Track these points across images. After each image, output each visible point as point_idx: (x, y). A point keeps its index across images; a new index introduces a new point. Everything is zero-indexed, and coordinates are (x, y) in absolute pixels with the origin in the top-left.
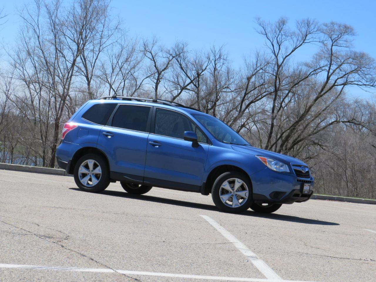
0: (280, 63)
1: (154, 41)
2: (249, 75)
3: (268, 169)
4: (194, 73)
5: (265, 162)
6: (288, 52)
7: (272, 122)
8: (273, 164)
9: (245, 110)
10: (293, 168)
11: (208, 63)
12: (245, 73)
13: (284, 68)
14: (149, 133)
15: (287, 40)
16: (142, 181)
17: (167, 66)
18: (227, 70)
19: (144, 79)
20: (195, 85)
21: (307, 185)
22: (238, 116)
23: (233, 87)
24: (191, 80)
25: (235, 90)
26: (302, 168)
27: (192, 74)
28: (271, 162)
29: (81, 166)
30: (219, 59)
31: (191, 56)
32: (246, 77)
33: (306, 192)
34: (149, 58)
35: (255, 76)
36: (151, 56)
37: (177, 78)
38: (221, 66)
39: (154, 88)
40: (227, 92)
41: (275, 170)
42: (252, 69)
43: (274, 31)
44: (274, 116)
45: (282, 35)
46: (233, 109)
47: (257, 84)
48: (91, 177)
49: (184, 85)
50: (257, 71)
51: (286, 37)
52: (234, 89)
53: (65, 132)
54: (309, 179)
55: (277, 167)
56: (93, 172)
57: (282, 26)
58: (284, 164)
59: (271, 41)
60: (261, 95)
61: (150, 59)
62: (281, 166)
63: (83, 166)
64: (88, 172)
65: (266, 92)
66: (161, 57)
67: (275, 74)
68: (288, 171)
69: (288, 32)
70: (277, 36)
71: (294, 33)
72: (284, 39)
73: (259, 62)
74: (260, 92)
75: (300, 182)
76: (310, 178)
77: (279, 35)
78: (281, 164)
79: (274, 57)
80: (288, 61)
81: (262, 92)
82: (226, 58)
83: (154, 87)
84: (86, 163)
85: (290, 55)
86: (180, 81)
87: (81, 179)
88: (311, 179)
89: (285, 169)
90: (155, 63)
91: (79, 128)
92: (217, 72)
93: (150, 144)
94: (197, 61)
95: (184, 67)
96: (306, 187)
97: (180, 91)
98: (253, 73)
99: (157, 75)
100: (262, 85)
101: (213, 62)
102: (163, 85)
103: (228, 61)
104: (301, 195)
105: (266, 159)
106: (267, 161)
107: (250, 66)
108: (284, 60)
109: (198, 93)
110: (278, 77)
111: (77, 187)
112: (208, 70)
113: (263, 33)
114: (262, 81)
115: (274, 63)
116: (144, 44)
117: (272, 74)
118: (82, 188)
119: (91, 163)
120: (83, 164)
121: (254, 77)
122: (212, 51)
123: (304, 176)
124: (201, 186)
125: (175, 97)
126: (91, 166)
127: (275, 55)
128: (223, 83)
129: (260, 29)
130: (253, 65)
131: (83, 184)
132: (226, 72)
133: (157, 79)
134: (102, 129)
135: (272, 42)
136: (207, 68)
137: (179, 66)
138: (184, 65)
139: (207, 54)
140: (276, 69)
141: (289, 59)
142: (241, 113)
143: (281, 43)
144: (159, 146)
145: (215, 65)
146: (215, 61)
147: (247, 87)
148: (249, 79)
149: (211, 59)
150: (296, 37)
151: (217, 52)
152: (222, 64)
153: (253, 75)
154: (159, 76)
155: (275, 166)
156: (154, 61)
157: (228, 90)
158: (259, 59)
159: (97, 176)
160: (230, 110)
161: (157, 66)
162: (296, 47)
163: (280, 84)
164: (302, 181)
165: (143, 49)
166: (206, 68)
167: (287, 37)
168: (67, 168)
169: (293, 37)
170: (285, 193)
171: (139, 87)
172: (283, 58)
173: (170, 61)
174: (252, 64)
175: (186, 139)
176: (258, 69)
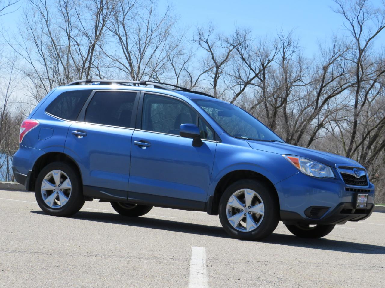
0: (362, 48)
1: (210, 28)
2: (325, 64)
3: (302, 174)
4: (258, 64)
5: (297, 164)
6: (371, 34)
7: (355, 119)
8: (308, 167)
9: (321, 106)
10: (340, 171)
11: (276, 52)
12: (321, 62)
13: (367, 53)
14: (134, 129)
15: (370, 19)
16: (126, 198)
17: (227, 58)
18: (298, 59)
19: (201, 74)
20: (260, 79)
21: (362, 195)
22: (314, 114)
23: (307, 79)
24: (255, 73)
25: (310, 83)
26: (355, 171)
27: (257, 66)
28: (306, 163)
29: (44, 180)
30: (288, 46)
31: (254, 45)
32: (322, 67)
33: (362, 206)
34: (205, 49)
35: (332, 64)
36: (208, 46)
37: (239, 72)
38: (291, 55)
39: (212, 85)
40: (300, 86)
41: (311, 175)
42: (329, 57)
43: (353, 9)
44: (357, 112)
45: (364, 13)
46: (308, 106)
47: (336, 74)
48: (58, 194)
49: (248, 79)
50: (335, 58)
51: (369, 16)
52: (308, 82)
53: (23, 133)
54: (367, 187)
55: (316, 170)
56: (60, 188)
57: (363, 2)
58: (326, 166)
59: (350, 21)
60: (341, 87)
61: (207, 50)
62: (322, 169)
63: (46, 180)
64: (55, 188)
65: (346, 83)
66: (220, 47)
67: (356, 61)
68: (332, 175)
69: (371, 9)
70: (357, 15)
71: (378, 10)
72: (366, 17)
73: (337, 47)
74: (339, 83)
75: (351, 192)
76: (369, 185)
77: (359, 13)
78: (321, 165)
79: (355, 40)
80: (372, 44)
81: (342, 83)
82: (297, 44)
83: (213, 83)
84: (50, 176)
85: (374, 38)
86: (243, 75)
87: (46, 199)
88: (371, 186)
89: (327, 173)
90: (212, 54)
91: (42, 126)
92: (286, 62)
93: (136, 144)
94: (262, 50)
95: (246, 57)
96: (362, 200)
97: (243, 86)
98: (330, 61)
99: (215, 69)
100: (341, 75)
101: (281, 50)
102: (223, 80)
103: (299, 48)
104: (354, 211)
105: (297, 160)
106: (299, 162)
107: (325, 52)
108: (367, 43)
109: (264, 89)
110: (361, 65)
111: (40, 209)
112: (275, 61)
113: (340, 12)
114: (341, 70)
115: (355, 47)
116: (199, 32)
117: (352, 61)
118: (45, 210)
119: (56, 174)
120: (46, 177)
121: (331, 66)
122: (280, 37)
123: (359, 182)
124: (207, 201)
125: (237, 94)
126: (57, 179)
127: (356, 37)
128: (294, 76)
129: (337, 7)
130: (330, 51)
131: (48, 205)
132: (297, 61)
133: (215, 73)
134: (71, 127)
135: (352, 22)
136: (275, 57)
137: (240, 56)
138: (245, 55)
139: (274, 40)
140: (358, 55)
141: (373, 42)
142: (318, 110)
143: (363, 22)
144: (147, 147)
145: (284, 53)
146: (284, 48)
147: (324, 79)
148: (325, 69)
149: (279, 47)
150: (382, 15)
151: (285, 38)
152: (291, 52)
153: (330, 64)
154: (217, 71)
155: (313, 170)
156: (211, 52)
157: (301, 83)
158: (336, 44)
159: (66, 193)
160: (305, 107)
161: (215, 59)
162: (381, 27)
163: (363, 73)
164: (355, 190)
165: (198, 39)
166: (273, 58)
167: (371, 15)
168: (26, 183)
169: (377, 14)
170: (327, 208)
171: (195, 84)
172: (366, 41)
173: (230, 51)
174: (328, 51)
175: (183, 135)
176: (336, 56)
